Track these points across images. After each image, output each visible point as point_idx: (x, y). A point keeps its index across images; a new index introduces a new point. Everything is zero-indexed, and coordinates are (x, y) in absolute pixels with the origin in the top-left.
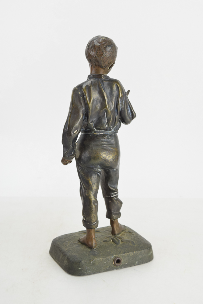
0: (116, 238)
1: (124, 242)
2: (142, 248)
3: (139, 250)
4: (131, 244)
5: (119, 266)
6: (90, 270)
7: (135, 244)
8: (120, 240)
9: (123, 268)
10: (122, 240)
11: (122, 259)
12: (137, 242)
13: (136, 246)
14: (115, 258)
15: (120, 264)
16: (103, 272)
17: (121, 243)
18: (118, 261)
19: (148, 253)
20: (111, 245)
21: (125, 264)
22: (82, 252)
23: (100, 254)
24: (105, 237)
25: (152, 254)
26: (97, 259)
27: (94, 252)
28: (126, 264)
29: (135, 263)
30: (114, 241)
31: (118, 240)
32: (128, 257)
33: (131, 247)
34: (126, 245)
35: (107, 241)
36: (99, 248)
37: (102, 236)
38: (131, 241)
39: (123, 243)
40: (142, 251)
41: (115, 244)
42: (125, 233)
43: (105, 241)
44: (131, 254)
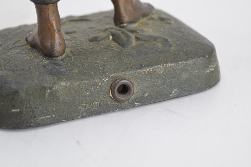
0: (123, 32)
1: (142, 40)
2: (188, 55)
3: (182, 60)
4: (160, 45)
5: (127, 100)
6: (43, 114)
7: (170, 46)
8: (133, 36)
9: (139, 106)
10: (138, 36)
11: (135, 85)
12: (178, 40)
13: (173, 48)
14: (115, 80)
15: (128, 97)
16: (83, 117)
17: (134, 43)
18: (124, 89)
19: (206, 66)
20: (108, 48)
21: (143, 96)
22: (24, 67)
23: (73, 71)
24: (98, 30)
25: (217, 69)
26: (63, 84)
27: (59, 65)
28: (146, 95)
29: (171, 93)
30: (116, 38)
31: (128, 37)
32: (151, 77)
33: (161, 52)
34: (146, 47)
35: (100, 39)
36: (74, 55)
37: (91, 28)
38: (160, 38)
39: (139, 42)
40: (189, 62)
41: (118, 46)
42: (150, 22)
43: (95, 40)
44: (160, 69)
